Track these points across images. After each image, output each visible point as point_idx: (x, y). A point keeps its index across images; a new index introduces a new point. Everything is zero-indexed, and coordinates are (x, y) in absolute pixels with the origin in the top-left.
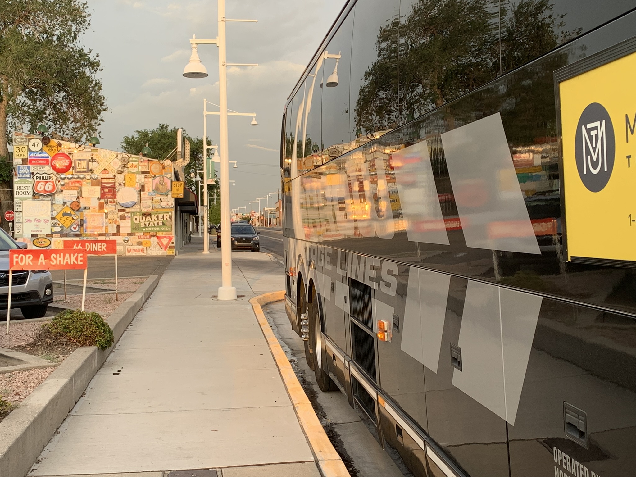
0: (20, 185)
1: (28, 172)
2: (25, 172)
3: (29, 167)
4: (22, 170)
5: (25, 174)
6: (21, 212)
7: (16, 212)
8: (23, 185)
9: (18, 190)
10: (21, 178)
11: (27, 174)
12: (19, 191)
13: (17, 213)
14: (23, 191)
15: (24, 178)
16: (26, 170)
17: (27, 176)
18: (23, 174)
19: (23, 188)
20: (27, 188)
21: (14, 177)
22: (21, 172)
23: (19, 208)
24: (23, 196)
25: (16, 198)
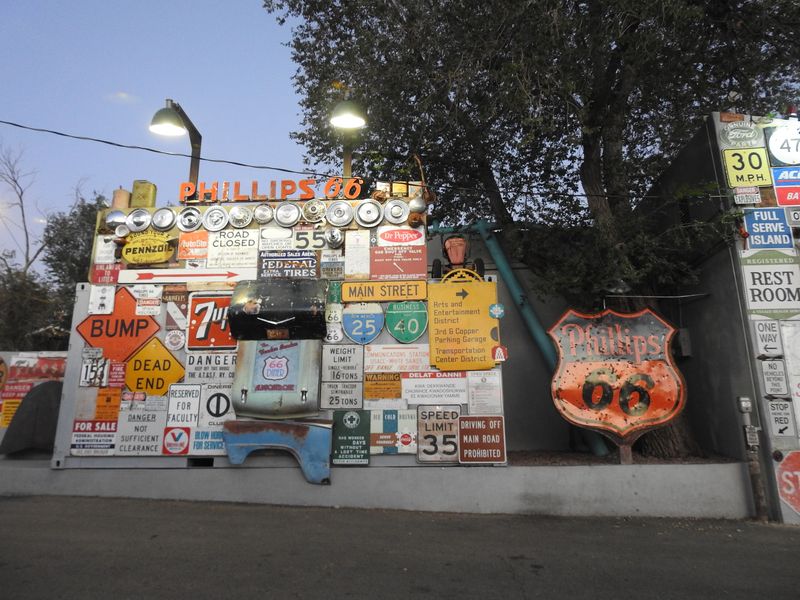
0: (761, 269)
1: (779, 227)
2: (769, 227)
3: (780, 213)
4: (760, 221)
5: (773, 234)
6: (780, 357)
7: (764, 358)
8: (772, 269)
9: (758, 286)
10: (761, 246)
11: (778, 233)
12: (762, 288)
13: (765, 364)
14: (774, 288)
15: (771, 246)
16: (774, 222)
17: (778, 240)
18: (766, 235)
19: (773, 279)
20: (784, 278)
21: (739, 245)
22: (757, 228)
23: (770, 344)
24: (776, 304)
25: (757, 312)
